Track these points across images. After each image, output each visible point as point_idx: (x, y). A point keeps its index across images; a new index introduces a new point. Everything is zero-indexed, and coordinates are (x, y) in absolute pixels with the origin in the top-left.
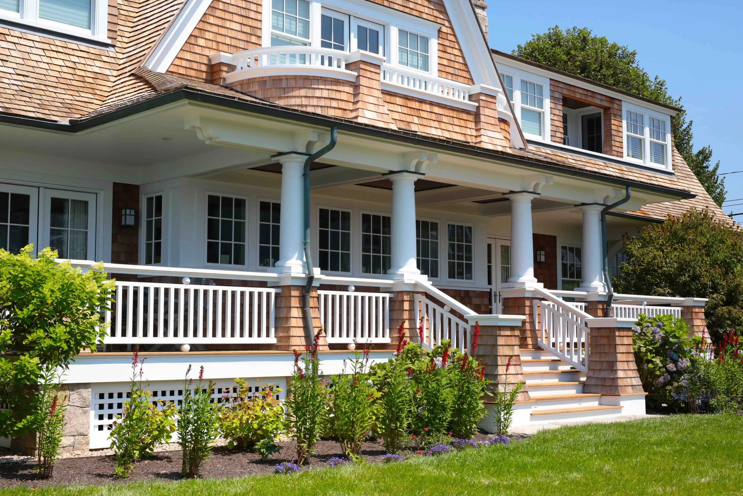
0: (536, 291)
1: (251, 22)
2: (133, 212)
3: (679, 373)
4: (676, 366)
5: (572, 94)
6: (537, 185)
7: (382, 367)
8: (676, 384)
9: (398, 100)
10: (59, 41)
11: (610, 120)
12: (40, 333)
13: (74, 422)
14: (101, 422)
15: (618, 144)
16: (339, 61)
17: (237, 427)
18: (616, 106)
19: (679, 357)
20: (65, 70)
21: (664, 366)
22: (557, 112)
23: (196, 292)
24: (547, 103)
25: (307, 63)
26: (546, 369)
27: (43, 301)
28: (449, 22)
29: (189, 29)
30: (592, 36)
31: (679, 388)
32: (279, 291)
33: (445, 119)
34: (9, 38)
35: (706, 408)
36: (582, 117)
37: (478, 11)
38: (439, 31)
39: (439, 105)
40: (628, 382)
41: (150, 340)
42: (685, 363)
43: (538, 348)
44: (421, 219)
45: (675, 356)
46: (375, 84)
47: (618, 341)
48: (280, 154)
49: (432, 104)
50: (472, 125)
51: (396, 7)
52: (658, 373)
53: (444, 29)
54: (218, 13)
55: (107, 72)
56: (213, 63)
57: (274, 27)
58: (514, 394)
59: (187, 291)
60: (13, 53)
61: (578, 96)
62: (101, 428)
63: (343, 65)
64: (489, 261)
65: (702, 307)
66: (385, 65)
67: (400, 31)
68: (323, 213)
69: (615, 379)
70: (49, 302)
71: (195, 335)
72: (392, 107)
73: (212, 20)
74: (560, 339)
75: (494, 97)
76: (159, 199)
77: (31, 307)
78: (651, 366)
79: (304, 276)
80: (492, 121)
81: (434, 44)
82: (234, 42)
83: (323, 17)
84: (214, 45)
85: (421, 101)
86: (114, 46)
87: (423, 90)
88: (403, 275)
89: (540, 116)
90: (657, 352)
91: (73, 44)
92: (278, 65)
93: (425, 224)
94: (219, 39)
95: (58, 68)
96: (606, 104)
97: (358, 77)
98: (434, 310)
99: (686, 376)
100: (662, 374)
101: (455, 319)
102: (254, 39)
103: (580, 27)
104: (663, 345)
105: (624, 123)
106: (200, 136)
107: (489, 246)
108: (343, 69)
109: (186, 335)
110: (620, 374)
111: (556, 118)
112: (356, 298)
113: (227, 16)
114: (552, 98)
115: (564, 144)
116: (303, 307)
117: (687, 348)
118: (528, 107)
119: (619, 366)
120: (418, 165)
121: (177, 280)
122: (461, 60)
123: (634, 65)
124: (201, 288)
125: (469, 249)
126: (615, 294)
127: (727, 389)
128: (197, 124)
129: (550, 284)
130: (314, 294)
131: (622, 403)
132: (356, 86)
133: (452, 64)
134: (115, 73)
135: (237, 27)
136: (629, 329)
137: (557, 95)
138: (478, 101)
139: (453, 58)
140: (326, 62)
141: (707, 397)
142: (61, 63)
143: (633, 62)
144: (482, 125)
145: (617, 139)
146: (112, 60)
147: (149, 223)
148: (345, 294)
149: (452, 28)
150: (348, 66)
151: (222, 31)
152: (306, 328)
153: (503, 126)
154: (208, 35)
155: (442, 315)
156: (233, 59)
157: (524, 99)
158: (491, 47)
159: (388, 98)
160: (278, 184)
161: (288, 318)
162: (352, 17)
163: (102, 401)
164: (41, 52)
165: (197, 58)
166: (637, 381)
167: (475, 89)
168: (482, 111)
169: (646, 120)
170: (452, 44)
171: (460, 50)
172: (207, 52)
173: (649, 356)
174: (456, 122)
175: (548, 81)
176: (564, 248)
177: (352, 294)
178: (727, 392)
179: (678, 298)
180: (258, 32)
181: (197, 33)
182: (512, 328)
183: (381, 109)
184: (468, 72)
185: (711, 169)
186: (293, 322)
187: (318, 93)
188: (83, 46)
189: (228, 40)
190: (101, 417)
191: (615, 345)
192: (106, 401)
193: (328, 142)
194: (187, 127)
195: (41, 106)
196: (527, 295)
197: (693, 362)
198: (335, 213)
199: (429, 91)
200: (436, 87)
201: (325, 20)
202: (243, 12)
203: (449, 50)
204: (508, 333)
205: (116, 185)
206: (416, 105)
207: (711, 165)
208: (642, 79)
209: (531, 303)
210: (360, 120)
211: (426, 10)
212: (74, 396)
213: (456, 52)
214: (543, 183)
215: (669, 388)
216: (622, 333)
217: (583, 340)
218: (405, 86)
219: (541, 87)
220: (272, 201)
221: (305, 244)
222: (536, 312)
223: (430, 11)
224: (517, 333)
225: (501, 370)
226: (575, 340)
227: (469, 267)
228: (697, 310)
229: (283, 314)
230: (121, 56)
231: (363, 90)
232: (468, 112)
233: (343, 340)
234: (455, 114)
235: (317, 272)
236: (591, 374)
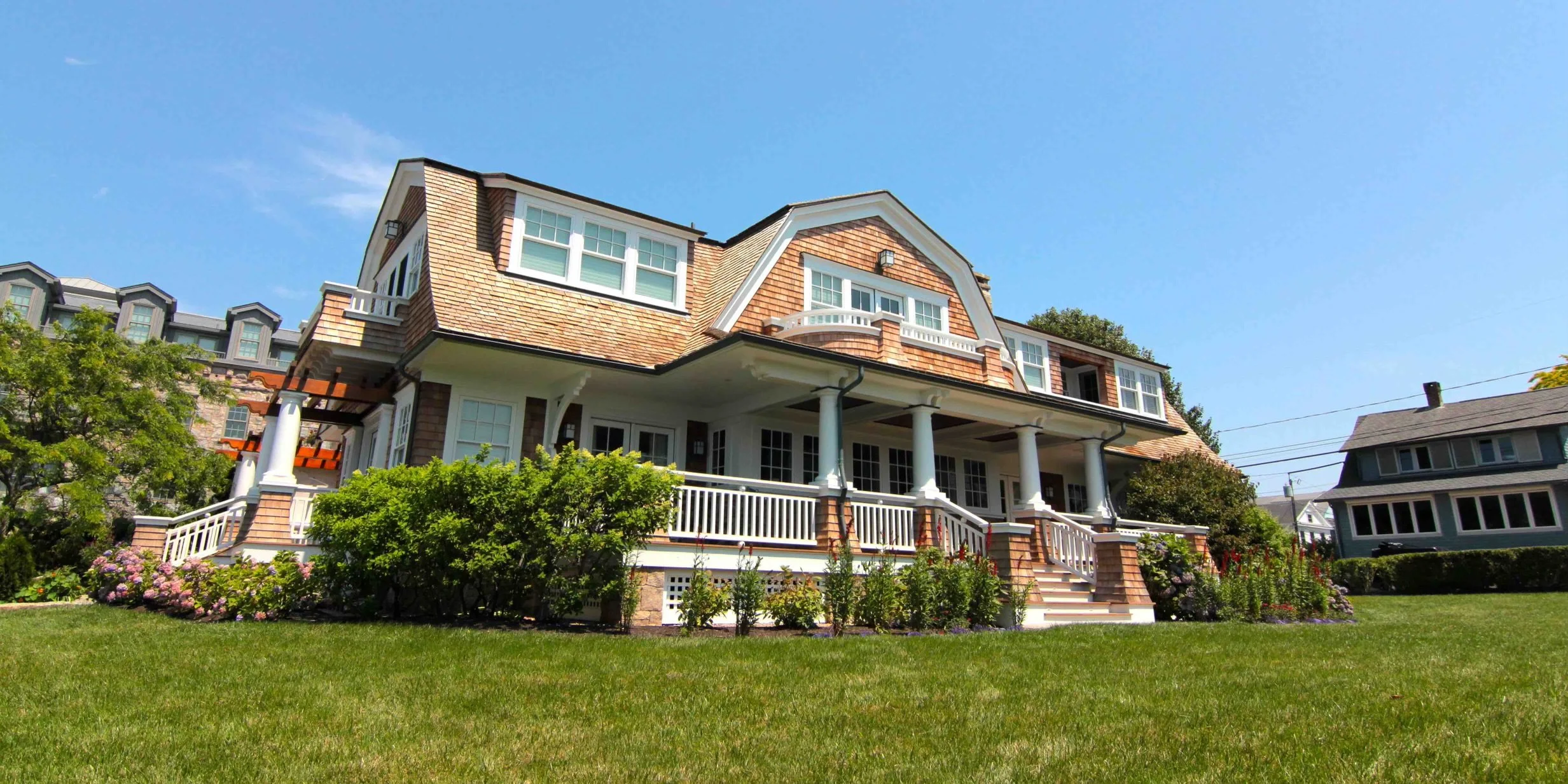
0: (1044, 512)
1: (795, 295)
2: (702, 444)
3: (1184, 585)
4: (1181, 579)
5: (1068, 354)
6: (1039, 420)
7: (906, 568)
8: (1182, 595)
9: (916, 351)
10: (648, 310)
11: (1104, 376)
12: (625, 513)
13: (651, 599)
14: (672, 602)
15: (1113, 396)
16: (865, 320)
17: (782, 607)
18: (1108, 364)
19: (1183, 571)
20: (653, 331)
21: (1170, 579)
22: (1056, 369)
23: (750, 498)
24: (1046, 361)
25: (840, 321)
26: (1059, 580)
27: (628, 487)
28: (957, 293)
29: (747, 300)
30: (1083, 314)
31: (1187, 598)
32: (819, 501)
33: (956, 367)
34: (612, 308)
35: (1213, 617)
36: (1080, 375)
37: (984, 292)
38: (949, 301)
39: (950, 356)
40: (1136, 592)
41: (713, 536)
42: (1189, 576)
43: (1050, 563)
44: (940, 454)
45: (1179, 570)
46: (896, 338)
47: (1123, 554)
48: (818, 389)
49: (944, 354)
50: (980, 372)
51: (912, 282)
52: (1164, 585)
53: (953, 300)
54: (770, 288)
55: (684, 333)
56: (766, 325)
57: (813, 299)
58: (1025, 594)
59: (743, 497)
60: (615, 319)
61: (1074, 355)
62: (672, 606)
63: (869, 323)
64: (1003, 494)
65: (1203, 535)
66: (903, 323)
67: (916, 301)
68: (856, 447)
69: (1123, 589)
70: (633, 490)
71: (749, 534)
72: (911, 357)
73: (765, 293)
74: (1069, 557)
75: (998, 350)
76: (723, 433)
77: (618, 493)
78: (1156, 578)
79: (839, 488)
80: (997, 369)
81: (945, 312)
82: (782, 310)
83: (853, 290)
84: (767, 312)
85: (935, 352)
86: (690, 314)
87: (936, 343)
88: (924, 492)
89: (1040, 372)
90: (1161, 565)
91: (659, 313)
92: (816, 324)
93: (944, 458)
94: (771, 307)
95: (648, 330)
96: (1099, 362)
97: (881, 332)
98: (953, 522)
99: (1191, 588)
100: (1168, 585)
101: (970, 529)
102: (798, 308)
103: (1072, 308)
104: (1166, 561)
105: (1117, 378)
106: (754, 373)
107: (1002, 483)
108: (869, 326)
109: (741, 533)
110: (1127, 584)
111: (1055, 373)
112: (884, 510)
113: (777, 290)
114: (1051, 356)
115: (1064, 394)
116: (839, 514)
117: (1190, 563)
118: (1029, 363)
119: (1126, 576)
120: (934, 399)
121: (736, 487)
122: (969, 324)
123: (1123, 337)
124: (755, 495)
125: (983, 481)
126: (1119, 519)
127: (1232, 601)
128: (752, 363)
129: (1059, 507)
130: (847, 504)
131: (1131, 611)
132: (880, 339)
133: (961, 327)
134: (690, 334)
135: (785, 298)
136: (1133, 544)
137: (1055, 354)
138: (984, 352)
139: (961, 322)
140: (855, 321)
141: (1214, 609)
142: (650, 326)
143: (1121, 335)
144: (988, 372)
145: (1112, 392)
146: (688, 325)
147: (715, 453)
148: (875, 506)
149: (960, 299)
150: (873, 324)
151: (773, 301)
152: (840, 524)
153: (1007, 373)
154: (762, 305)
155: (959, 526)
156: (780, 322)
157: (1026, 358)
158: (994, 314)
159: (907, 349)
160: (817, 421)
161: (826, 524)
162: (876, 292)
163: (673, 584)
164: (636, 318)
165: (753, 322)
166: (1144, 592)
167: (981, 343)
168: (987, 361)
169: (1138, 376)
170: (960, 312)
171: (968, 316)
172: (761, 317)
173: (1155, 569)
174: (966, 369)
175: (1046, 343)
176: (1070, 487)
177: (881, 507)
178: (1233, 604)
179: (1182, 526)
180: (801, 303)
181: (753, 303)
182: (1023, 536)
183: (901, 358)
184: (976, 333)
185: (1204, 423)
186: (831, 527)
187: (849, 345)
188: (667, 314)
189: (777, 309)
190: (672, 598)
191: (1121, 557)
192: (676, 584)
193: (856, 377)
194: (744, 367)
195: (634, 356)
196: (1036, 515)
197: (1197, 575)
198: (866, 448)
199: (941, 344)
200: (947, 341)
201: (855, 293)
202: (789, 287)
203: (958, 316)
204: (1019, 540)
205: (689, 422)
206: (931, 355)
207: (1203, 420)
208: (1134, 348)
209: (1041, 522)
210: (884, 360)
211: (938, 285)
212: (651, 577)
213: (964, 318)
214: (1044, 418)
215: (1176, 599)
216: (1127, 547)
217: (1091, 559)
218: (921, 339)
219: (1040, 348)
220: (813, 436)
221: (839, 462)
222: (1046, 530)
223: (941, 286)
224: (1027, 540)
225: (1014, 572)
226: (1084, 558)
227: (985, 497)
228: (1199, 537)
229: (822, 521)
230: (694, 321)
231: (885, 342)
232: (976, 362)
233: (874, 546)
234: (964, 363)
235: (850, 485)
236: (1100, 584)
